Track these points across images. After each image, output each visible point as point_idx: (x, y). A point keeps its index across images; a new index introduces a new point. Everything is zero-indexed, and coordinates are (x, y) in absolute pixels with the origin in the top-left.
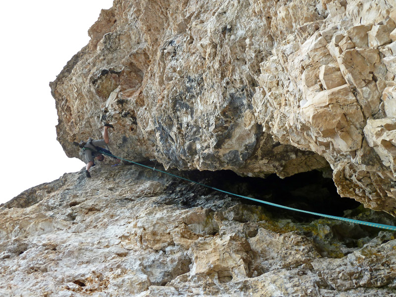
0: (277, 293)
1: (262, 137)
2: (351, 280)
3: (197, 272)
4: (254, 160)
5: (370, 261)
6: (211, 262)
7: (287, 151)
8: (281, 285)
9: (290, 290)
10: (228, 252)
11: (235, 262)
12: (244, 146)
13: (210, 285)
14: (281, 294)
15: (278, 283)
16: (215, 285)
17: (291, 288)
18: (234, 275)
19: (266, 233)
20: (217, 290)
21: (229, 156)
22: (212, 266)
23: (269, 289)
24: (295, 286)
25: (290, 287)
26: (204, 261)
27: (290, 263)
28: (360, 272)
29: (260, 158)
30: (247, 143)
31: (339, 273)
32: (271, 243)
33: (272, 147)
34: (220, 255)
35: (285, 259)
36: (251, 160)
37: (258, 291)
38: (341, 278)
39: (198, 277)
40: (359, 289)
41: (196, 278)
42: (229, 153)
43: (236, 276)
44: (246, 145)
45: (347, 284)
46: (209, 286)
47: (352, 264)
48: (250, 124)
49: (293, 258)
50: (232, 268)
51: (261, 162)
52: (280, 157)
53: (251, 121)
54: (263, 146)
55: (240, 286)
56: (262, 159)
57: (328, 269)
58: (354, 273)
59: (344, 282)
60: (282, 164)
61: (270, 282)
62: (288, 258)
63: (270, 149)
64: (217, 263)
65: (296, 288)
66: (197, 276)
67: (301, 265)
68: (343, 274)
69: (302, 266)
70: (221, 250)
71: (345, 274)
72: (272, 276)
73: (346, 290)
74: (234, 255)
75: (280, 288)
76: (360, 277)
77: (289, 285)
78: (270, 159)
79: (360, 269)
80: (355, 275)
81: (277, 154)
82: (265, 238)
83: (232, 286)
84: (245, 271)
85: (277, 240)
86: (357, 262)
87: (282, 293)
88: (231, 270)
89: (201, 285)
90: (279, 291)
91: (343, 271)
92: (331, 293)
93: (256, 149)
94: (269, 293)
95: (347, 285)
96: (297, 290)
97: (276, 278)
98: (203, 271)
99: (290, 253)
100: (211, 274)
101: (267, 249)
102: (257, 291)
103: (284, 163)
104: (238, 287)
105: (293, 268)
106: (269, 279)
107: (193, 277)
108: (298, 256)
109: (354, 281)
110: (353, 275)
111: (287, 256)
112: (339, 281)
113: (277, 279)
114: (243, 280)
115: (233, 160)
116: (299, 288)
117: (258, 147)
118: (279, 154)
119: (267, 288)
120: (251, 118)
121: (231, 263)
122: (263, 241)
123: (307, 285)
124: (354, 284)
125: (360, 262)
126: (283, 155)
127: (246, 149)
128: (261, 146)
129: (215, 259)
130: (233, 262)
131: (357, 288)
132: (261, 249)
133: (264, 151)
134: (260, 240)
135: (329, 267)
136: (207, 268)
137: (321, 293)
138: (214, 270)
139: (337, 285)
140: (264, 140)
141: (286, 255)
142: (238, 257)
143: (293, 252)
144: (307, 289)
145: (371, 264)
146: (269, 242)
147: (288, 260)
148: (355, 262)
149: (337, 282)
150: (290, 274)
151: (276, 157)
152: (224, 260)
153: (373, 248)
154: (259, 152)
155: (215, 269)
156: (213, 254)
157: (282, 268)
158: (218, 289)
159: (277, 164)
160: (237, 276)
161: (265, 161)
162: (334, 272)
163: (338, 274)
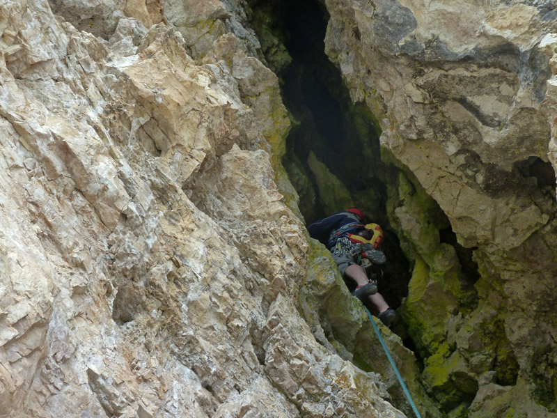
0: (197, 265)
1: (475, 67)
2: (300, 384)
3: (127, 73)
4: (410, 71)
5: (354, 400)
6: (166, 92)
7: (456, 131)
8: (214, 262)
9: (217, 287)
10: (202, 117)
11: (191, 143)
12: (433, 35)
13: (123, 117)
14: (200, 274)
15: (214, 256)
16: (130, 129)
17: (221, 285)
18: (169, 155)
19: (265, 170)
20: (121, 138)
21: (394, 12)
22: (160, 100)
23: (192, 245)
24: (230, 291)
25: (221, 282)
26: (157, 77)
27: (255, 253)
28: (323, 393)
29: (421, 81)
30: (442, 38)
31: (300, 357)
32: (253, 189)
33: (458, 97)
34: (187, 103)
35: (256, 240)
36: (409, 65)
37: (174, 225)
38: (294, 365)
39: (120, 84)
40: (293, 406)
41: (115, 79)
42: (401, 8)
43: (169, 161)
44: (436, 38)
45: (288, 382)
46: (120, 118)
47: (327, 370)
48: (502, 28)
49: (268, 256)
50: (179, 145)
51: (410, 88)
52: (438, 121)
53: (509, 27)
54: (453, 78)
55: (158, 181)
56: (419, 87)
57: (290, 332)
58: (316, 384)
59: (287, 374)
60: (424, 132)
61: (204, 237)
62: (259, 245)
63: (450, 96)
64: (171, 107)
65: (226, 295)
66: (122, 78)
67: (263, 276)
68: (302, 366)
69: (263, 280)
70: (199, 100)
71: (304, 369)
72: (216, 234)
73: (275, 385)
74: (203, 133)
75: (209, 265)
76: (314, 398)
77: (222, 277)
78: (424, 104)
79: (328, 389)
80: (314, 387)
81: (443, 114)
82: (256, 172)
83: (147, 165)
84: (189, 174)
85: (269, 199)
86: (335, 378)
87: (204, 275)
88: (174, 144)
89: (110, 98)
90: (202, 267)
91: (308, 362)
92: (254, 361)
93: (438, 65)
94: (187, 248)
95: (286, 383)
96: (225, 300)
97: (218, 245)
98: (138, 86)
99: (270, 243)
100: (142, 105)
101: (237, 187)
102: (173, 221)
103: (429, 135)
104: (153, 178)
105: (249, 264)
106: (208, 233)
107: (112, 69)
108: (276, 262)
109: (301, 391)
110: (312, 384)
111: (261, 240)
112: (285, 364)
113: (217, 249)
114: (173, 182)
115: (390, 24)
116: (231, 301)
117: (447, 67)
118: (444, 116)
119: (193, 240)
120: (518, 26)
121: (185, 136)
122: (246, 172)
123: (244, 312)
124: (296, 395)
125: (339, 383)
126: (445, 127)
127: (429, 43)
128: (451, 72)
129: (176, 98)
130: (189, 139)
131: (291, 401)
132: (229, 175)
133: (440, 85)
134: (245, 163)
135: (295, 331)
136: (150, 91)
137: (245, 345)
138: (153, 109)
139: (274, 364)
140: (467, 74)
141: (262, 237)
142: (206, 144)
143: (276, 248)
144: (238, 317)
145: (350, 404)
146: (252, 183)
147: (257, 246)
148: (333, 373)
149: (280, 361)
150: (238, 267)
151: (434, 114)
152: (183, 116)
153: (372, 391)
154: (433, 75)
155: (156, 109)
156: (181, 88)
157: (235, 243)
158: (126, 138)
159: (421, 122)
160: (170, 164)
161: (417, 95)
162: (293, 347)
163: (296, 357)
